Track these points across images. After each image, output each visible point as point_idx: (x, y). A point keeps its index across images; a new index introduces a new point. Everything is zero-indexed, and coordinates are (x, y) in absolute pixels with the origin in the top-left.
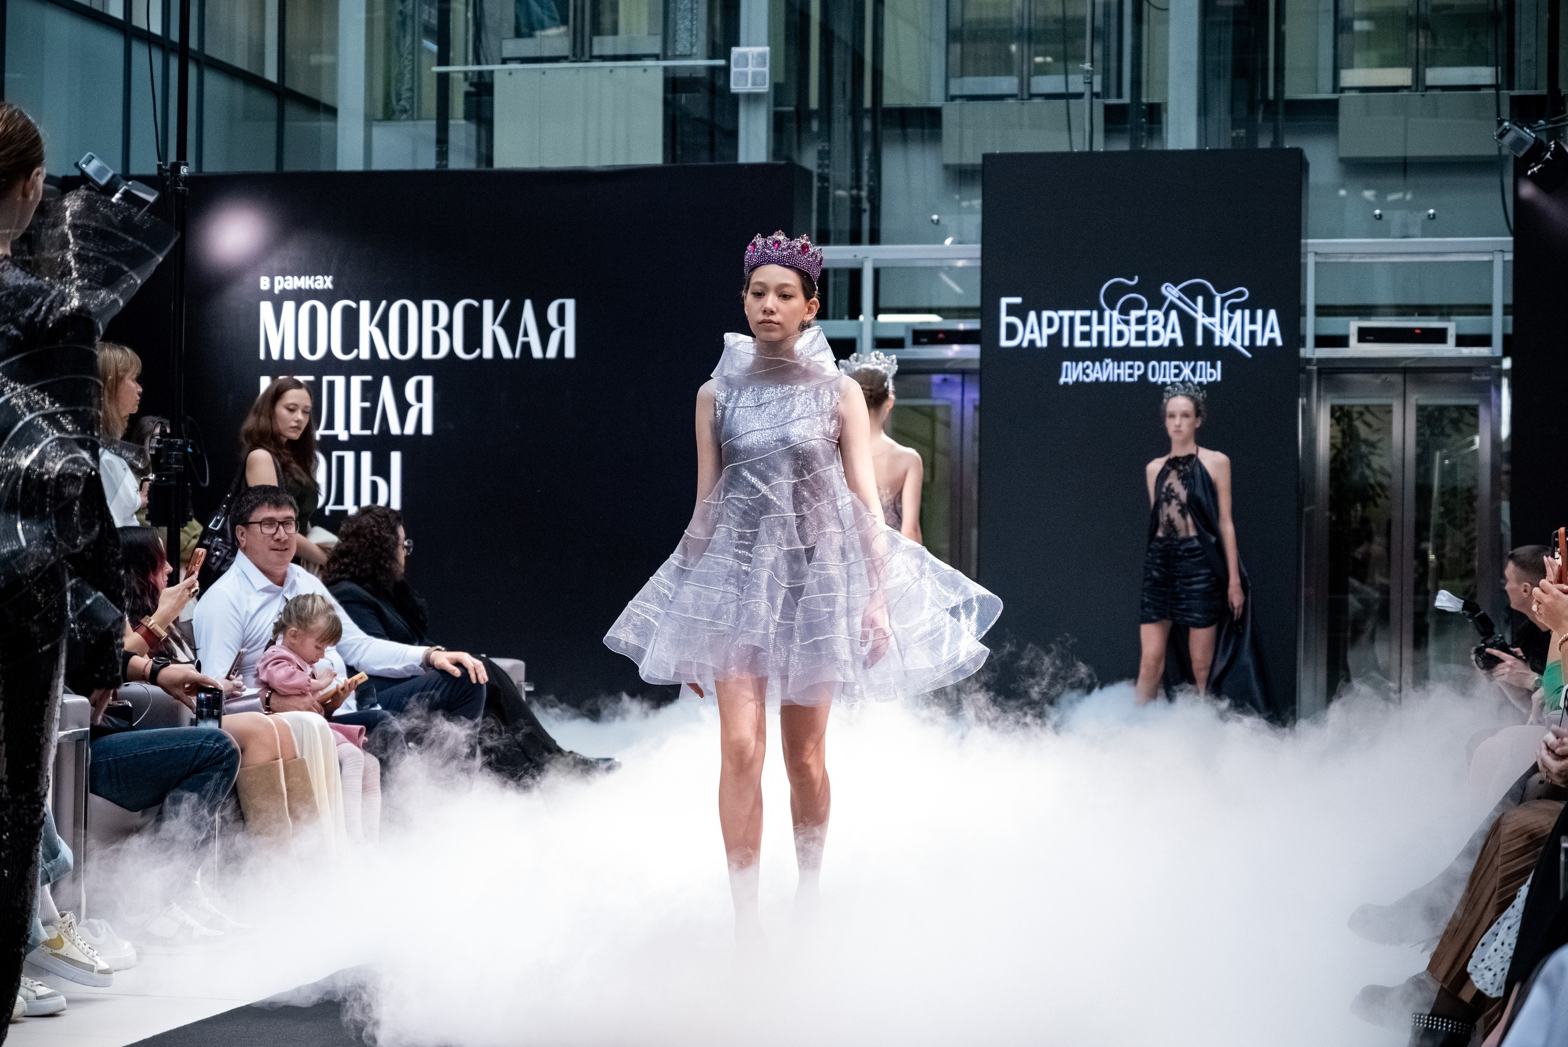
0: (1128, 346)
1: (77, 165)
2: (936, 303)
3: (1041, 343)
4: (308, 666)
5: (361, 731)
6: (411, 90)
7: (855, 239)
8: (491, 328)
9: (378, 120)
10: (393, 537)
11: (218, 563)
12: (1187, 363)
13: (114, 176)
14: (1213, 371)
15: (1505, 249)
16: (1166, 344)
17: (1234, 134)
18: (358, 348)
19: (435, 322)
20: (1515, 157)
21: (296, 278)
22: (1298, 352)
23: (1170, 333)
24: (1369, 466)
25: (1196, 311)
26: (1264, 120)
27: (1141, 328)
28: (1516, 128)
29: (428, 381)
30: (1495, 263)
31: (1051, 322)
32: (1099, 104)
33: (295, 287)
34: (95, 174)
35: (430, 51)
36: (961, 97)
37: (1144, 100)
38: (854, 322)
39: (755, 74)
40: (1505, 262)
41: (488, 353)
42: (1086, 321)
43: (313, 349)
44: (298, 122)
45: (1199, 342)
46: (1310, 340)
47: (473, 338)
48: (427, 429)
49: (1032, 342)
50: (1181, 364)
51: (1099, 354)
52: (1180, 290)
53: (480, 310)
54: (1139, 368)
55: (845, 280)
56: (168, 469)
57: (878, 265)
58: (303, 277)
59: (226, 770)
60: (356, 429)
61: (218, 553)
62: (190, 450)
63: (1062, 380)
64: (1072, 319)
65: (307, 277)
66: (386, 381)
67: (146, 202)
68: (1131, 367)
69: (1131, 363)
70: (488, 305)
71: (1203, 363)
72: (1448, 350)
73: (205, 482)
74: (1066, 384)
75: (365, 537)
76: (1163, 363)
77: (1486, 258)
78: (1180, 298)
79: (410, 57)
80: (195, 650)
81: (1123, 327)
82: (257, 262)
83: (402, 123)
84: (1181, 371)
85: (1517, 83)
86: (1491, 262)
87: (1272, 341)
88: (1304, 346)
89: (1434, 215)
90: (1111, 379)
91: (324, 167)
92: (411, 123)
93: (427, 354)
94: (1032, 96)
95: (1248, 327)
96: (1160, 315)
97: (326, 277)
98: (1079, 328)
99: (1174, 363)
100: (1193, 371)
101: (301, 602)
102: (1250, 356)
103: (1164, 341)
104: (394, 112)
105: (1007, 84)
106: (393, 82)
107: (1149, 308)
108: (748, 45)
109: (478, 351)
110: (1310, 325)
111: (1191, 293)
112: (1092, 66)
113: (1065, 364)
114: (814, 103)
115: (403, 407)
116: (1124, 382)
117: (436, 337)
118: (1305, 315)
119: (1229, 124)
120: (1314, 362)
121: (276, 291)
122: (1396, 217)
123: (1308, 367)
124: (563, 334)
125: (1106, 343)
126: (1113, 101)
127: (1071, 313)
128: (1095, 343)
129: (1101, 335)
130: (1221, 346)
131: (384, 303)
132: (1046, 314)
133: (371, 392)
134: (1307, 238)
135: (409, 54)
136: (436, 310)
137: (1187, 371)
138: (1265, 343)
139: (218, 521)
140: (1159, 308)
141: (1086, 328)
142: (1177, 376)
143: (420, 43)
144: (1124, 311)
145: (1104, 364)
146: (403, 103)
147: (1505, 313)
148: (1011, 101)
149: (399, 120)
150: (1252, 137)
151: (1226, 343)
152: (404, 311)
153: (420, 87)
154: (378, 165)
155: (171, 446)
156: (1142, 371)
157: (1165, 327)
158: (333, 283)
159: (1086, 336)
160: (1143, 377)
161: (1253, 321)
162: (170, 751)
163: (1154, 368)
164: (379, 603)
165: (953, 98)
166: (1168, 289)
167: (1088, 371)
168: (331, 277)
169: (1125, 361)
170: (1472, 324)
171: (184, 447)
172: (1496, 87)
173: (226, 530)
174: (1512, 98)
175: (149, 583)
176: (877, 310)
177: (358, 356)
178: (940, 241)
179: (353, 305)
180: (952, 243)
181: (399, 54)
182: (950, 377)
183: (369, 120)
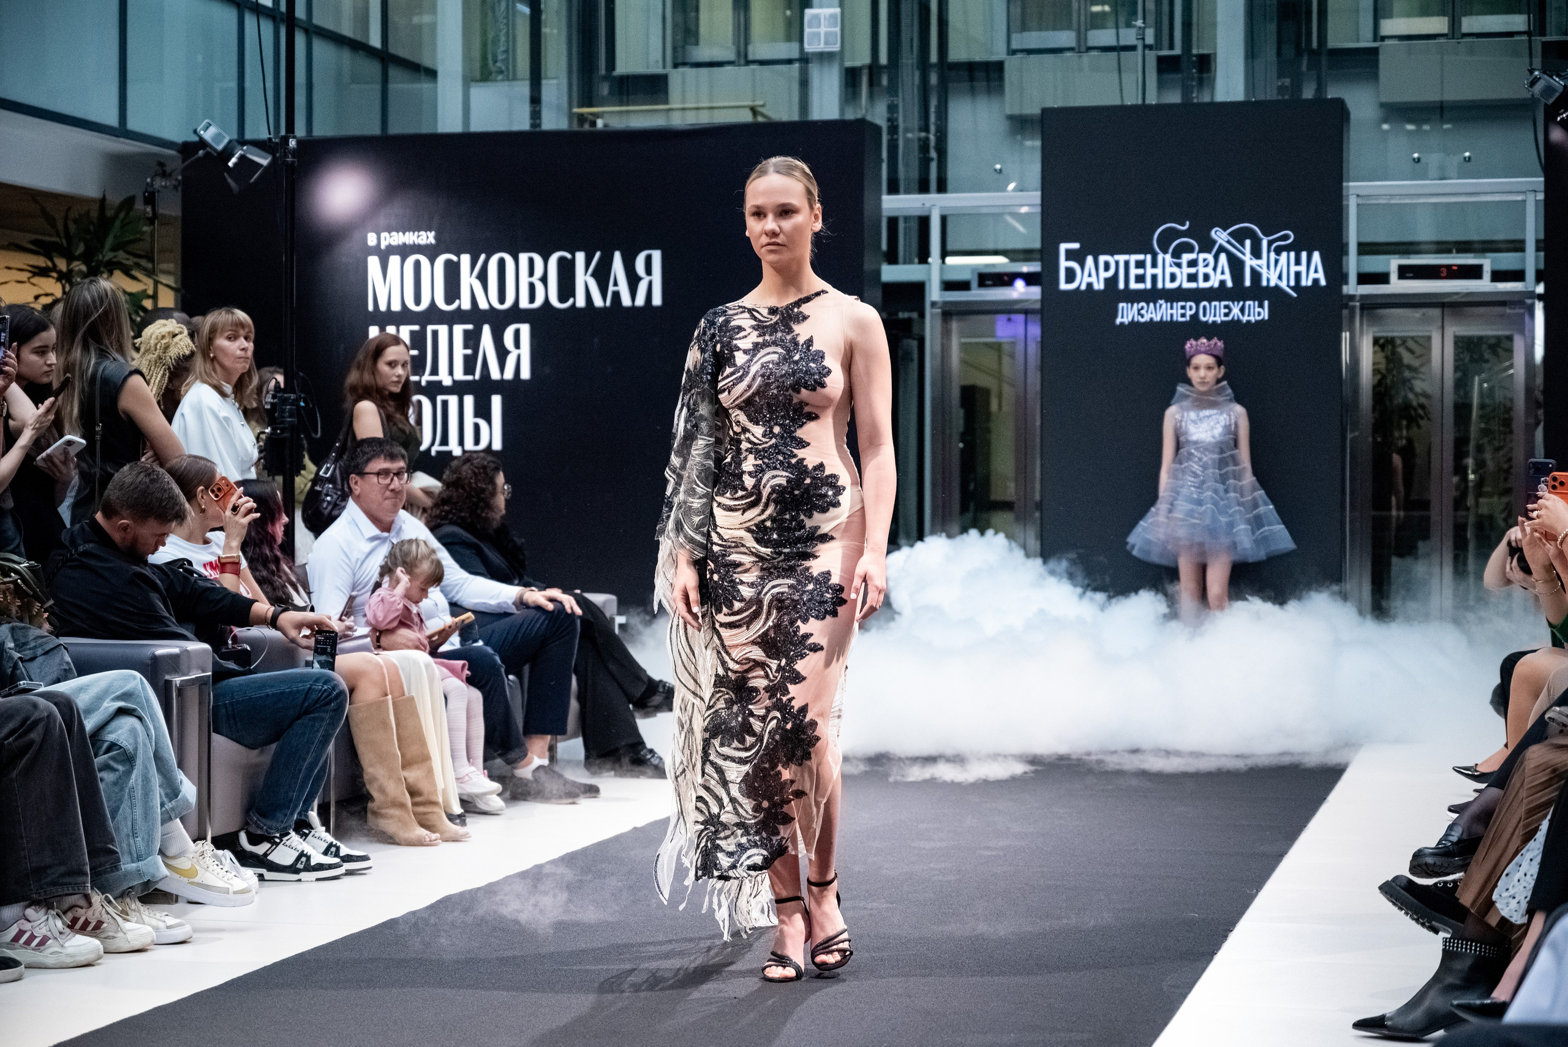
0: (1180, 287)
1: (195, 132)
2: (1001, 246)
3: (1099, 286)
4: (414, 605)
5: (463, 666)
6: (506, 51)
7: (924, 188)
8: (583, 279)
9: (477, 81)
10: (490, 487)
11: (330, 508)
12: (1236, 303)
13: (230, 142)
14: (1260, 310)
15: (1537, 189)
16: (1216, 285)
17: (1280, 83)
18: (459, 299)
19: (531, 273)
20: (1546, 104)
21: (401, 234)
22: (1341, 289)
23: (1220, 275)
24: (1411, 389)
25: (1244, 254)
26: (1308, 69)
27: (1193, 270)
28: (1546, 77)
29: (525, 329)
30: (1528, 203)
31: (1107, 267)
32: (1151, 56)
33: (400, 243)
34: (213, 140)
35: (524, 14)
36: (1022, 51)
37: (1195, 51)
38: (923, 267)
39: (826, 34)
40: (1537, 201)
41: (581, 302)
42: (1140, 264)
43: (418, 301)
44: (401, 84)
45: (1248, 283)
46: (1353, 278)
47: (566, 288)
48: (525, 374)
49: (1090, 285)
50: (1231, 303)
51: (1153, 295)
52: (1229, 234)
53: (573, 262)
54: (1191, 308)
55: (914, 226)
56: (282, 423)
57: (945, 213)
58: (407, 233)
59: (335, 710)
60: (459, 375)
61: (329, 498)
62: (302, 404)
63: (1118, 321)
64: (1127, 263)
65: (411, 233)
66: (486, 330)
67: (259, 165)
68: (1183, 308)
69: (1183, 303)
70: (580, 257)
71: (1251, 303)
72: (1484, 285)
73: (317, 434)
74: (1122, 324)
75: (463, 488)
76: (1213, 303)
77: (1520, 198)
78: (1228, 242)
79: (505, 21)
80: (309, 593)
81: (1175, 270)
82: (366, 219)
83: (498, 84)
84: (1230, 310)
85: (1548, 30)
86: (1524, 201)
87: (1316, 281)
88: (1347, 283)
89: (1469, 158)
90: (1164, 319)
91: (425, 130)
92: (507, 83)
93: (524, 304)
94: (1090, 49)
95: (1294, 269)
96: (1210, 257)
97: (428, 233)
98: (1134, 272)
99: (1223, 303)
100: (1242, 310)
101: (406, 547)
102: (1295, 295)
103: (1214, 282)
104: (490, 73)
105: (1065, 38)
106: (489, 46)
107: (1199, 252)
108: (821, 7)
109: (571, 301)
110: (1353, 263)
111: (1239, 237)
112: (1144, 23)
113: (1121, 305)
114: (883, 59)
115: (502, 354)
116: (1177, 322)
117: (532, 287)
118: (1347, 253)
119: (1275, 75)
120: (1358, 298)
121: (383, 247)
122: (1433, 159)
123: (1351, 304)
124: (650, 284)
125: (1160, 285)
126: (1165, 52)
127: (1126, 257)
128: (1149, 285)
129: (1154, 278)
130: (1268, 287)
131: (483, 257)
132: (1102, 259)
133: (472, 340)
134: (1348, 181)
135: (504, 18)
136: (531, 262)
137: (1236, 311)
138: (1310, 283)
139: (328, 469)
140: (1209, 252)
141: (1140, 271)
142: (1226, 315)
143: (514, 7)
144: (1177, 254)
145: (1158, 305)
146: (499, 64)
147: (1538, 249)
148: (1069, 54)
149: (496, 81)
150: (1297, 87)
151: (1272, 284)
152: (502, 263)
153: (514, 51)
154: (476, 127)
155: (284, 401)
156: (1193, 311)
157: (1215, 269)
158: (435, 238)
159: (1140, 279)
160: (1195, 317)
161: (1298, 262)
162: (282, 693)
163: (1205, 308)
164: (481, 544)
165: (1014, 52)
166: (1218, 233)
167: (1143, 312)
168: (433, 233)
169: (1177, 302)
170: (1507, 261)
171: (297, 400)
172: (1529, 33)
173: (336, 478)
174: (1544, 44)
175: (267, 533)
176: (945, 253)
177: (459, 306)
178: (1003, 189)
179: (454, 258)
180: (1014, 190)
181: (495, 19)
182: (1013, 316)
183: (468, 80)
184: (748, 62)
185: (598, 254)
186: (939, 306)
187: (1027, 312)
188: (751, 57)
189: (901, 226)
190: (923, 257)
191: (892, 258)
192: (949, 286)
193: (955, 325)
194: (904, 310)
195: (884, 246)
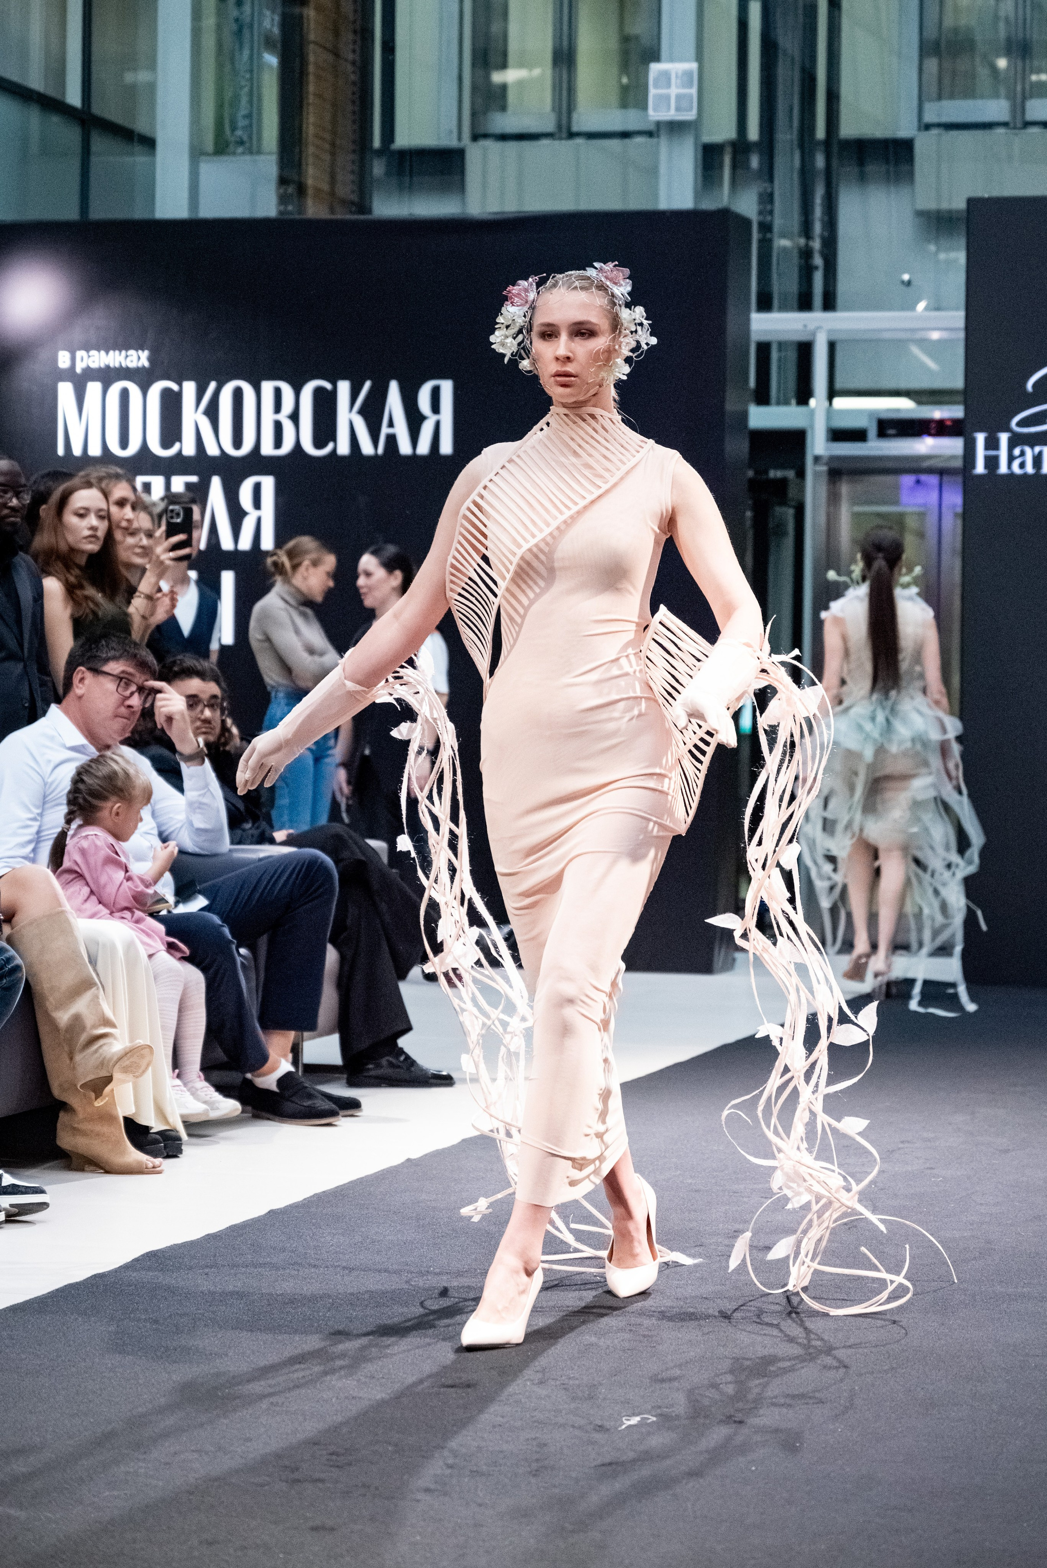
2: (905, 383)
6: (249, 115)
7: (805, 304)
8: (348, 416)
9: (209, 154)
18: (180, 440)
19: (278, 408)
21: (103, 353)
29: (268, 483)
33: (102, 366)
35: (272, 68)
36: (938, 125)
38: (802, 409)
39: (679, 96)
41: (343, 448)
43: (124, 443)
44: (107, 157)
47: (325, 429)
48: (268, 543)
53: (334, 393)
55: (792, 356)
57: (833, 337)
58: (111, 352)
65: (117, 352)
66: (216, 483)
70: (344, 388)
79: (248, 75)
82: (56, 332)
83: (238, 158)
91: (139, 214)
92: (249, 157)
93: (267, 449)
94: (1027, 124)
97: (140, 352)
104: (227, 144)
105: (997, 109)
106: (227, 105)
108: (671, 60)
109: (330, 446)
115: (237, 515)
117: (278, 426)
121: (78, 370)
124: (438, 425)
131: (213, 385)
135: (247, 71)
136: (278, 392)
143: (260, 57)
146: (239, 133)
148: (1000, 131)
149: (234, 154)
152: (238, 395)
154: (207, 211)
158: (150, 359)
165: (928, 127)
168: (147, 351)
176: (832, 393)
177: (180, 453)
178: (913, 308)
179: (175, 387)
180: (926, 309)
181: (235, 72)
182: (924, 477)
183: (196, 154)
184: (572, 135)
185: (368, 385)
186: (824, 461)
187: (942, 472)
188: (575, 129)
189: (775, 355)
190: (804, 395)
191: (762, 398)
192: (838, 435)
193: (845, 489)
194: (776, 468)
195: (752, 383)
